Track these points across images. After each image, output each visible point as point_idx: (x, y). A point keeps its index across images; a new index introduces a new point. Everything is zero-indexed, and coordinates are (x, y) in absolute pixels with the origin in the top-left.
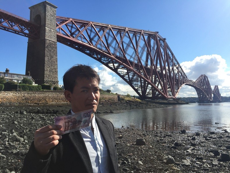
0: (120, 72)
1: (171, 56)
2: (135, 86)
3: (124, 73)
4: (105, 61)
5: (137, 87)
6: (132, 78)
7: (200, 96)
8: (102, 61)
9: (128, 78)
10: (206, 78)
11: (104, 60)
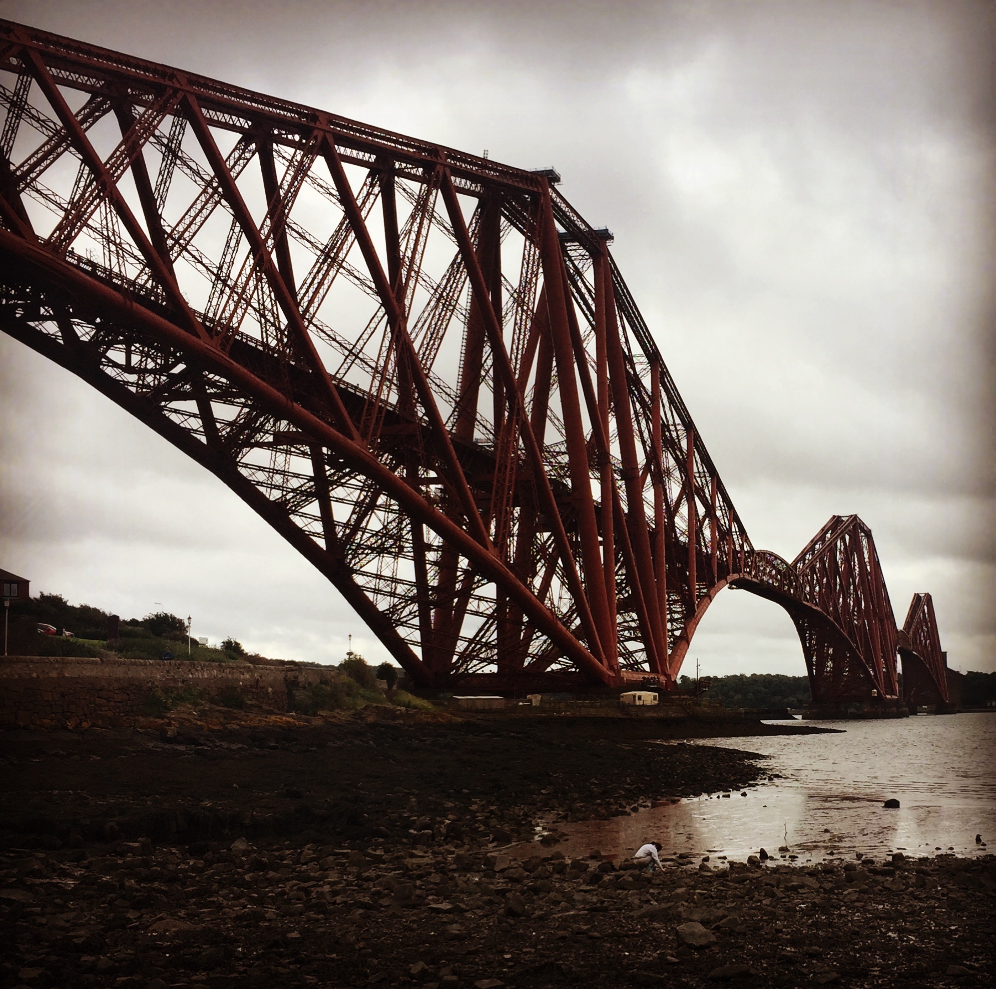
0: (261, 476)
1: (642, 365)
2: (377, 591)
3: (295, 483)
4: (133, 378)
5: (393, 594)
6: (356, 527)
7: (821, 665)
8: (110, 371)
9: (318, 527)
10: (865, 542)
11: (128, 368)
